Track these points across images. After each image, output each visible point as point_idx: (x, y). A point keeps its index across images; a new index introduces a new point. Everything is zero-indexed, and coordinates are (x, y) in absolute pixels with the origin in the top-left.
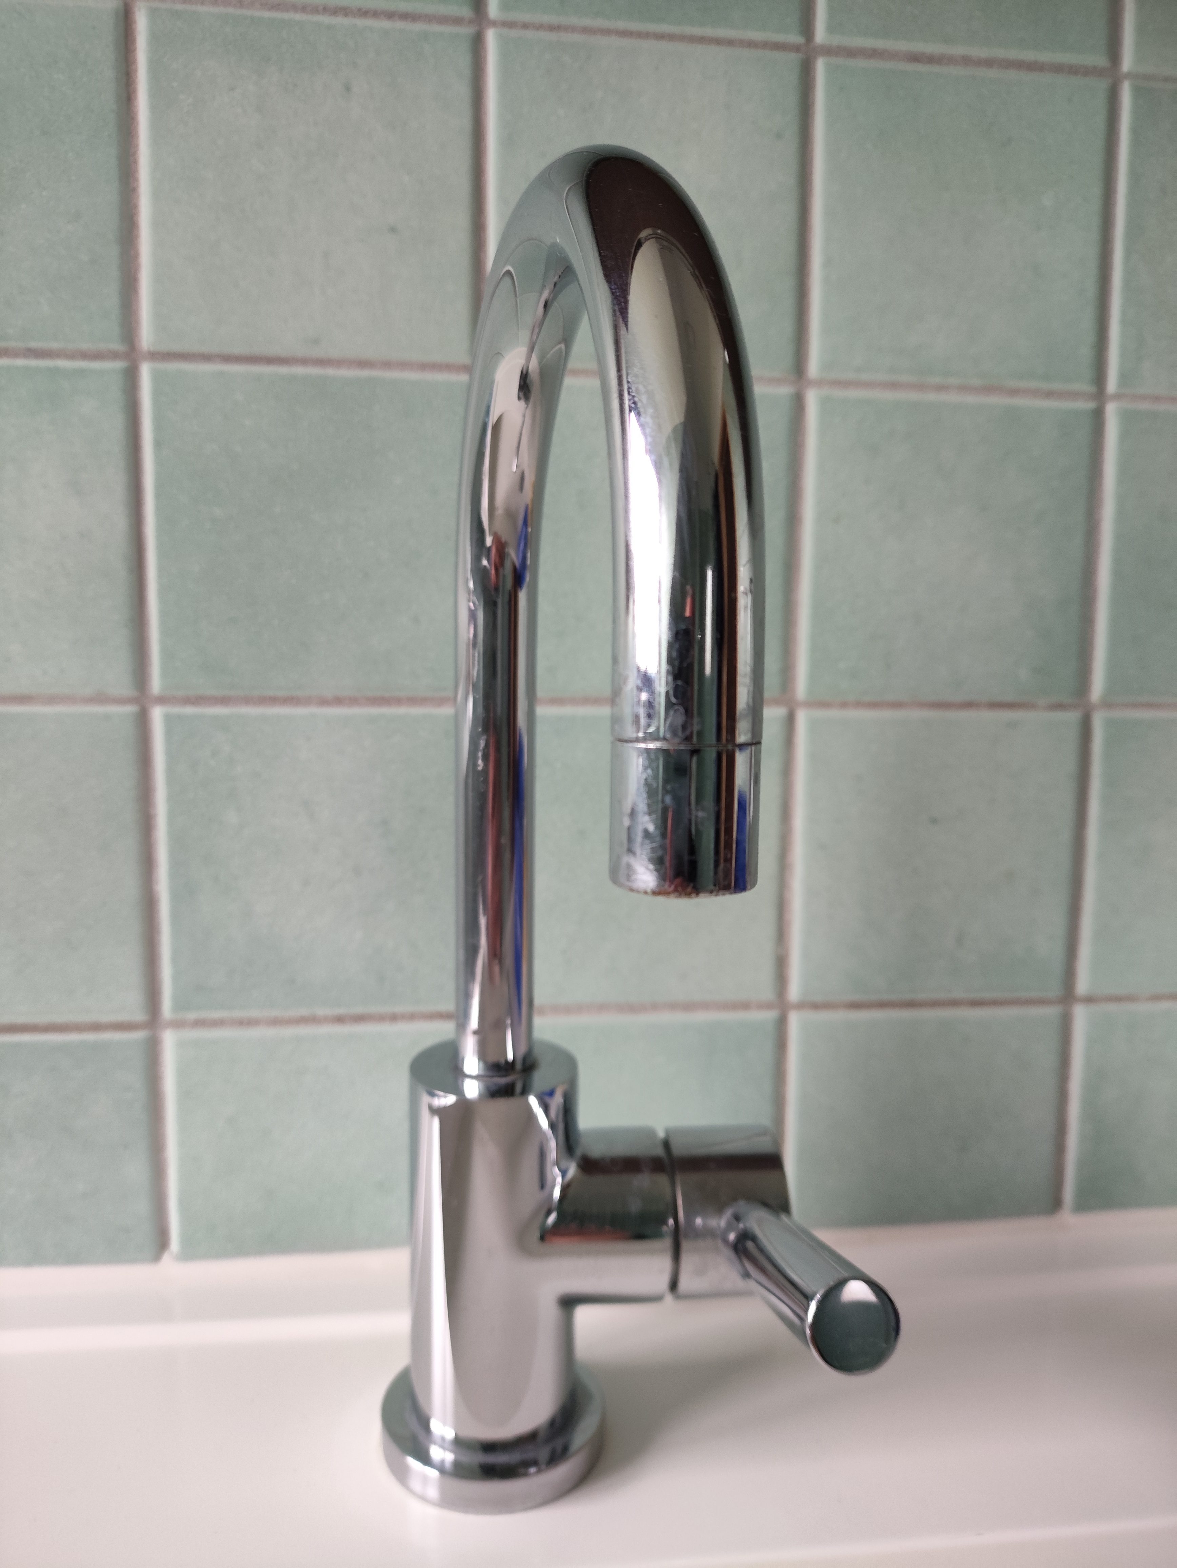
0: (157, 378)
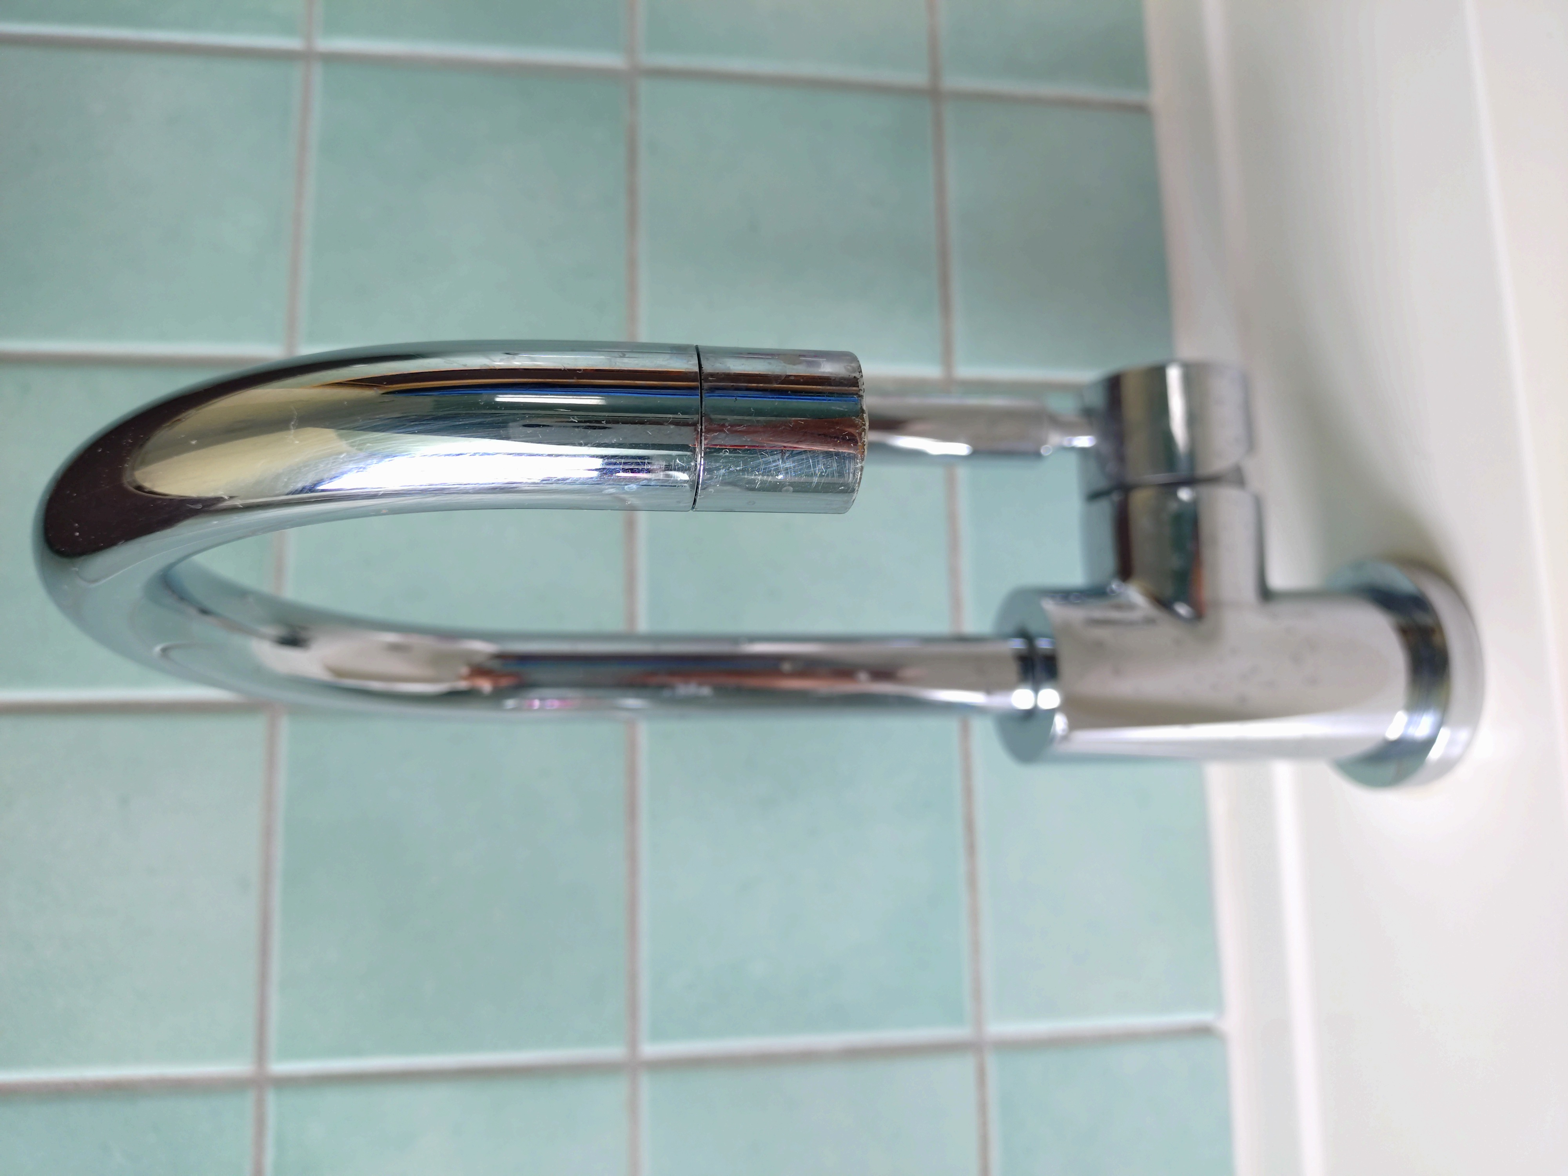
0: (286, 1055)
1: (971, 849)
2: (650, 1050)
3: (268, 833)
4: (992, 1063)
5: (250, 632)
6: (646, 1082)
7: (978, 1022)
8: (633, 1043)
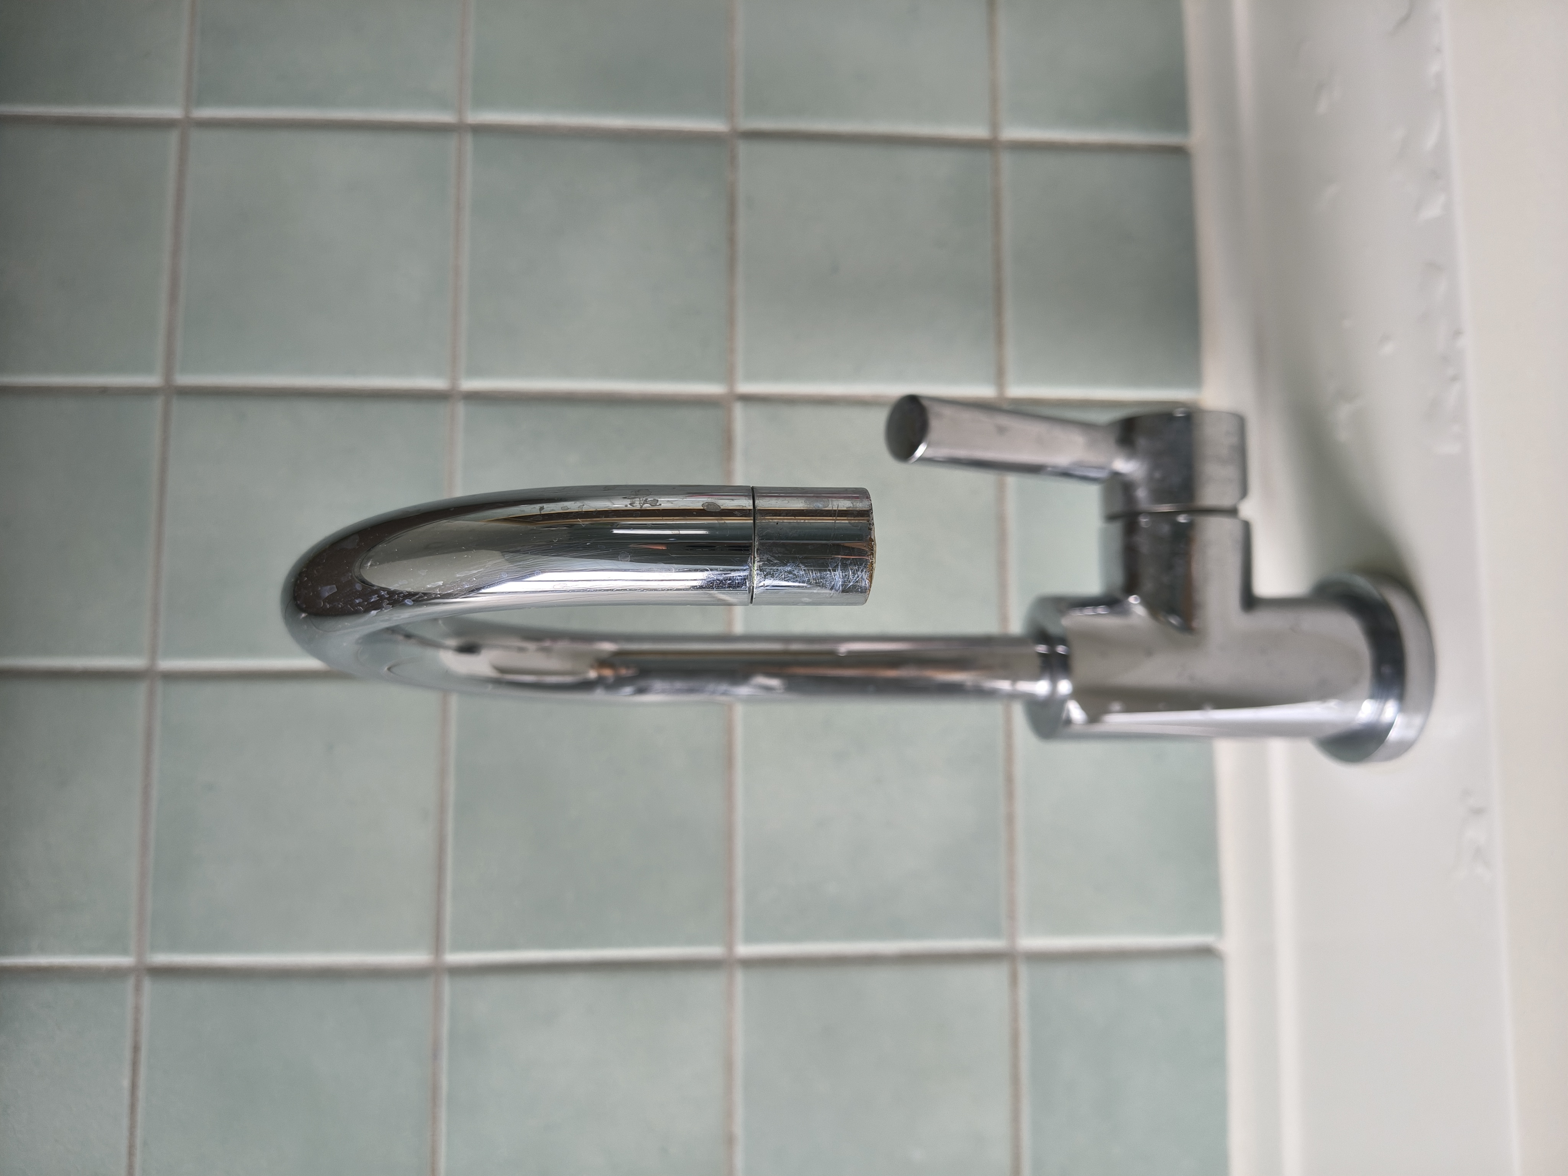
0: (457, 947)
1: (1010, 795)
2: (744, 950)
3: (442, 774)
4: (1023, 971)
5: (436, 645)
6: (740, 977)
7: (1012, 936)
8: (730, 945)
